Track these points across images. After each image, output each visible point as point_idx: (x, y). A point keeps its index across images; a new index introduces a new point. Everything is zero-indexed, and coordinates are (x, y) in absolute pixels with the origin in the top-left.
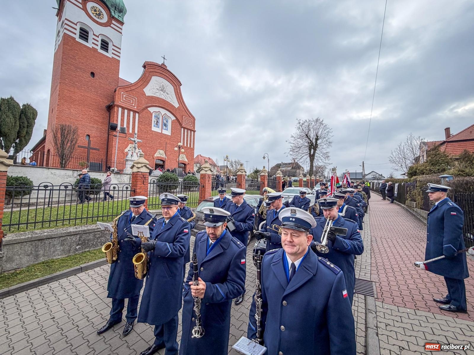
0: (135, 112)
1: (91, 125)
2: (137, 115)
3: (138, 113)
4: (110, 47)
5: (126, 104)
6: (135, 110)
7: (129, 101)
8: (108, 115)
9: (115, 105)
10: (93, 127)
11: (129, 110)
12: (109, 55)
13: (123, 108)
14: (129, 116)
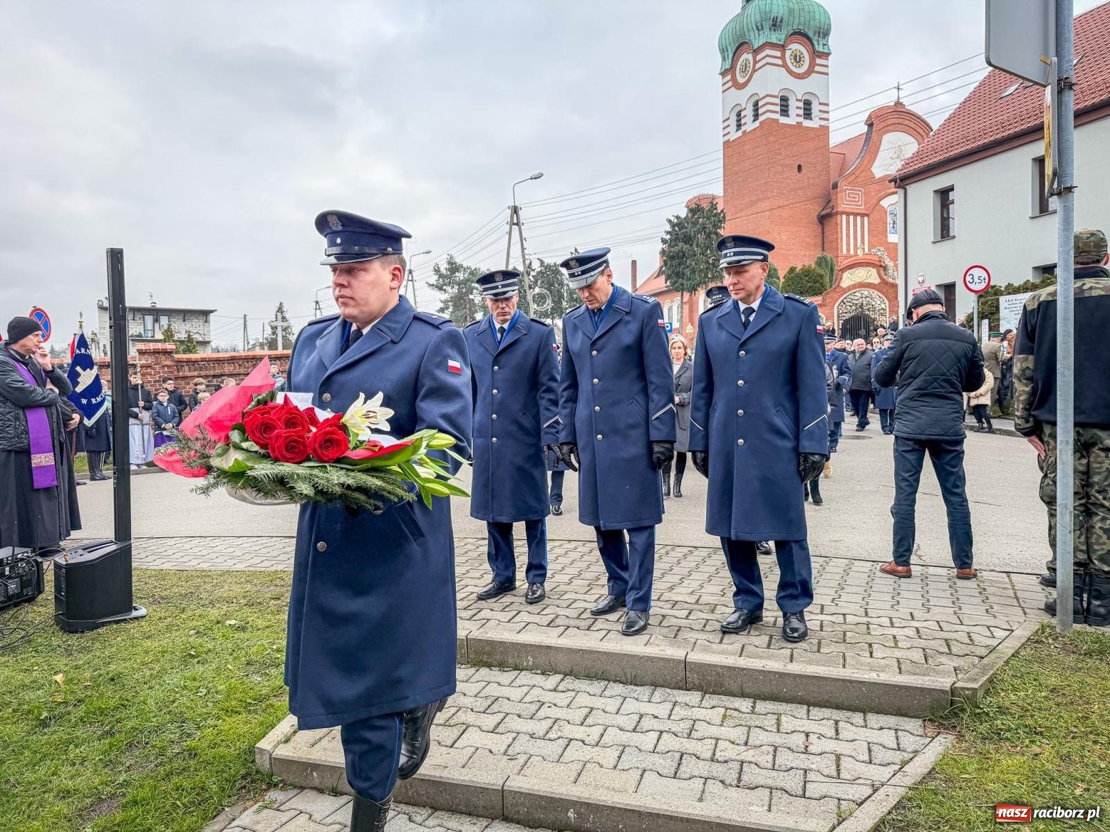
0: (863, 215)
1: (803, 253)
2: (866, 219)
3: (867, 215)
4: (815, 108)
5: (850, 205)
6: (863, 212)
7: (854, 198)
8: (820, 231)
9: (837, 213)
10: (805, 255)
11: (855, 215)
12: (813, 124)
13: (848, 214)
14: (855, 225)
